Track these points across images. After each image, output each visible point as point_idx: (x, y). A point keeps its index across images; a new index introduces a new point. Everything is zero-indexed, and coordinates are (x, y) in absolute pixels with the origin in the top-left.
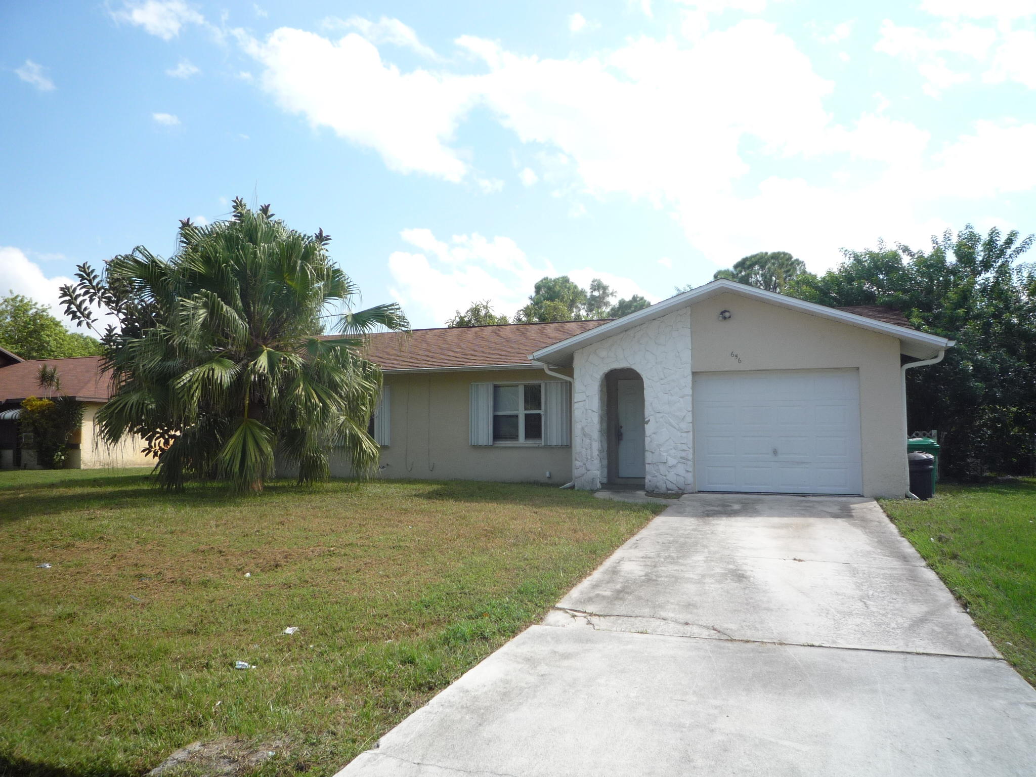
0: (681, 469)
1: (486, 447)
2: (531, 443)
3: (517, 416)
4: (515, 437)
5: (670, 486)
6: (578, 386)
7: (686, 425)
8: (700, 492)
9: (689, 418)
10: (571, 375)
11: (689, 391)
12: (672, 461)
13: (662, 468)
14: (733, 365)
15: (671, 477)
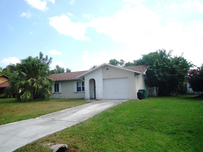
0: (101, 96)
1: (76, 93)
2: (83, 92)
3: (81, 87)
4: (81, 91)
5: (100, 99)
6: (85, 82)
7: (102, 88)
8: (105, 99)
9: (102, 87)
10: (84, 80)
11: (102, 82)
12: (100, 94)
13: (98, 96)
14: (108, 77)
15: (100, 97)
